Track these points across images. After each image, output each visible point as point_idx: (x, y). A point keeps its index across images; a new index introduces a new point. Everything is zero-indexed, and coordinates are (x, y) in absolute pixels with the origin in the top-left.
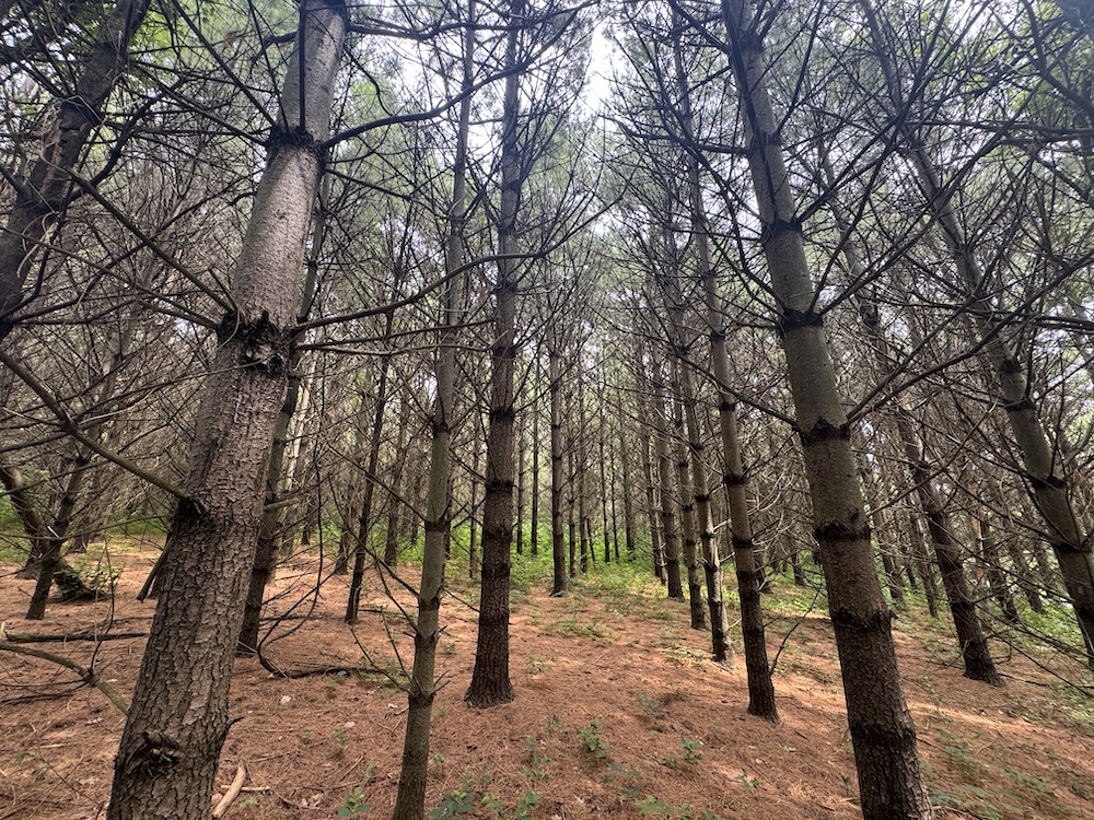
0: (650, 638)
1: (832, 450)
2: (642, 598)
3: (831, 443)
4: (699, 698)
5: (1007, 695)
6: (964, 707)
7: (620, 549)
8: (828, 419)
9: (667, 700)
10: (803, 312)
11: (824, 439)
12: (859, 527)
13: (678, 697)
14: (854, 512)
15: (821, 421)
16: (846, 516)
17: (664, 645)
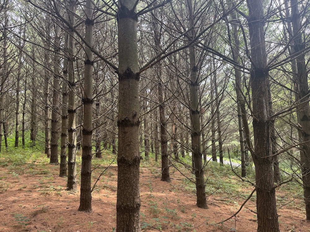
0: (34, 184)
1: (131, 84)
2: (34, 165)
3: (131, 81)
4: (54, 209)
5: (171, 185)
6: (159, 191)
7: (25, 140)
8: (131, 69)
9: (35, 214)
10: (130, 10)
11: (128, 78)
12: (136, 120)
13: (43, 211)
14: (134, 113)
15: (128, 69)
16: (131, 115)
17: (41, 187)
